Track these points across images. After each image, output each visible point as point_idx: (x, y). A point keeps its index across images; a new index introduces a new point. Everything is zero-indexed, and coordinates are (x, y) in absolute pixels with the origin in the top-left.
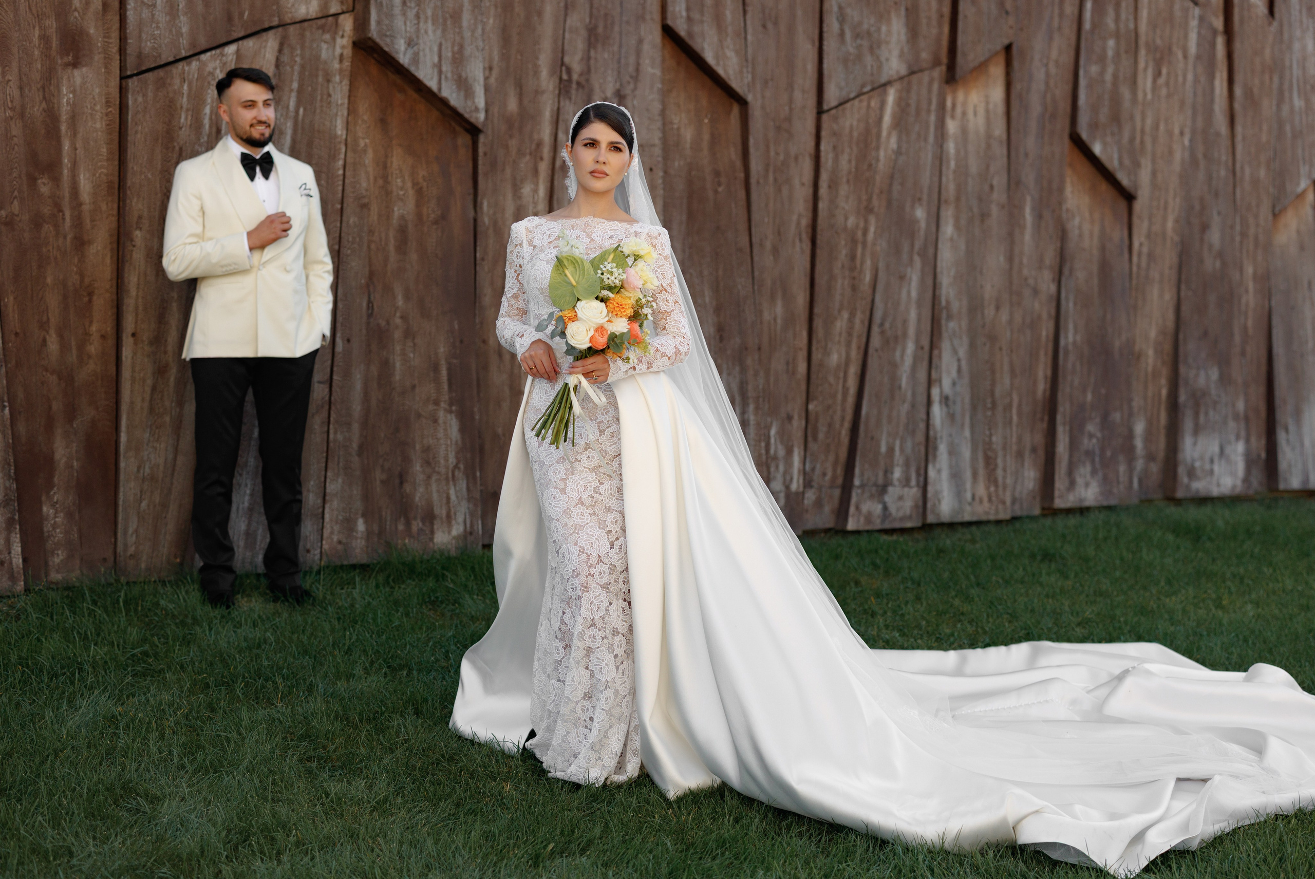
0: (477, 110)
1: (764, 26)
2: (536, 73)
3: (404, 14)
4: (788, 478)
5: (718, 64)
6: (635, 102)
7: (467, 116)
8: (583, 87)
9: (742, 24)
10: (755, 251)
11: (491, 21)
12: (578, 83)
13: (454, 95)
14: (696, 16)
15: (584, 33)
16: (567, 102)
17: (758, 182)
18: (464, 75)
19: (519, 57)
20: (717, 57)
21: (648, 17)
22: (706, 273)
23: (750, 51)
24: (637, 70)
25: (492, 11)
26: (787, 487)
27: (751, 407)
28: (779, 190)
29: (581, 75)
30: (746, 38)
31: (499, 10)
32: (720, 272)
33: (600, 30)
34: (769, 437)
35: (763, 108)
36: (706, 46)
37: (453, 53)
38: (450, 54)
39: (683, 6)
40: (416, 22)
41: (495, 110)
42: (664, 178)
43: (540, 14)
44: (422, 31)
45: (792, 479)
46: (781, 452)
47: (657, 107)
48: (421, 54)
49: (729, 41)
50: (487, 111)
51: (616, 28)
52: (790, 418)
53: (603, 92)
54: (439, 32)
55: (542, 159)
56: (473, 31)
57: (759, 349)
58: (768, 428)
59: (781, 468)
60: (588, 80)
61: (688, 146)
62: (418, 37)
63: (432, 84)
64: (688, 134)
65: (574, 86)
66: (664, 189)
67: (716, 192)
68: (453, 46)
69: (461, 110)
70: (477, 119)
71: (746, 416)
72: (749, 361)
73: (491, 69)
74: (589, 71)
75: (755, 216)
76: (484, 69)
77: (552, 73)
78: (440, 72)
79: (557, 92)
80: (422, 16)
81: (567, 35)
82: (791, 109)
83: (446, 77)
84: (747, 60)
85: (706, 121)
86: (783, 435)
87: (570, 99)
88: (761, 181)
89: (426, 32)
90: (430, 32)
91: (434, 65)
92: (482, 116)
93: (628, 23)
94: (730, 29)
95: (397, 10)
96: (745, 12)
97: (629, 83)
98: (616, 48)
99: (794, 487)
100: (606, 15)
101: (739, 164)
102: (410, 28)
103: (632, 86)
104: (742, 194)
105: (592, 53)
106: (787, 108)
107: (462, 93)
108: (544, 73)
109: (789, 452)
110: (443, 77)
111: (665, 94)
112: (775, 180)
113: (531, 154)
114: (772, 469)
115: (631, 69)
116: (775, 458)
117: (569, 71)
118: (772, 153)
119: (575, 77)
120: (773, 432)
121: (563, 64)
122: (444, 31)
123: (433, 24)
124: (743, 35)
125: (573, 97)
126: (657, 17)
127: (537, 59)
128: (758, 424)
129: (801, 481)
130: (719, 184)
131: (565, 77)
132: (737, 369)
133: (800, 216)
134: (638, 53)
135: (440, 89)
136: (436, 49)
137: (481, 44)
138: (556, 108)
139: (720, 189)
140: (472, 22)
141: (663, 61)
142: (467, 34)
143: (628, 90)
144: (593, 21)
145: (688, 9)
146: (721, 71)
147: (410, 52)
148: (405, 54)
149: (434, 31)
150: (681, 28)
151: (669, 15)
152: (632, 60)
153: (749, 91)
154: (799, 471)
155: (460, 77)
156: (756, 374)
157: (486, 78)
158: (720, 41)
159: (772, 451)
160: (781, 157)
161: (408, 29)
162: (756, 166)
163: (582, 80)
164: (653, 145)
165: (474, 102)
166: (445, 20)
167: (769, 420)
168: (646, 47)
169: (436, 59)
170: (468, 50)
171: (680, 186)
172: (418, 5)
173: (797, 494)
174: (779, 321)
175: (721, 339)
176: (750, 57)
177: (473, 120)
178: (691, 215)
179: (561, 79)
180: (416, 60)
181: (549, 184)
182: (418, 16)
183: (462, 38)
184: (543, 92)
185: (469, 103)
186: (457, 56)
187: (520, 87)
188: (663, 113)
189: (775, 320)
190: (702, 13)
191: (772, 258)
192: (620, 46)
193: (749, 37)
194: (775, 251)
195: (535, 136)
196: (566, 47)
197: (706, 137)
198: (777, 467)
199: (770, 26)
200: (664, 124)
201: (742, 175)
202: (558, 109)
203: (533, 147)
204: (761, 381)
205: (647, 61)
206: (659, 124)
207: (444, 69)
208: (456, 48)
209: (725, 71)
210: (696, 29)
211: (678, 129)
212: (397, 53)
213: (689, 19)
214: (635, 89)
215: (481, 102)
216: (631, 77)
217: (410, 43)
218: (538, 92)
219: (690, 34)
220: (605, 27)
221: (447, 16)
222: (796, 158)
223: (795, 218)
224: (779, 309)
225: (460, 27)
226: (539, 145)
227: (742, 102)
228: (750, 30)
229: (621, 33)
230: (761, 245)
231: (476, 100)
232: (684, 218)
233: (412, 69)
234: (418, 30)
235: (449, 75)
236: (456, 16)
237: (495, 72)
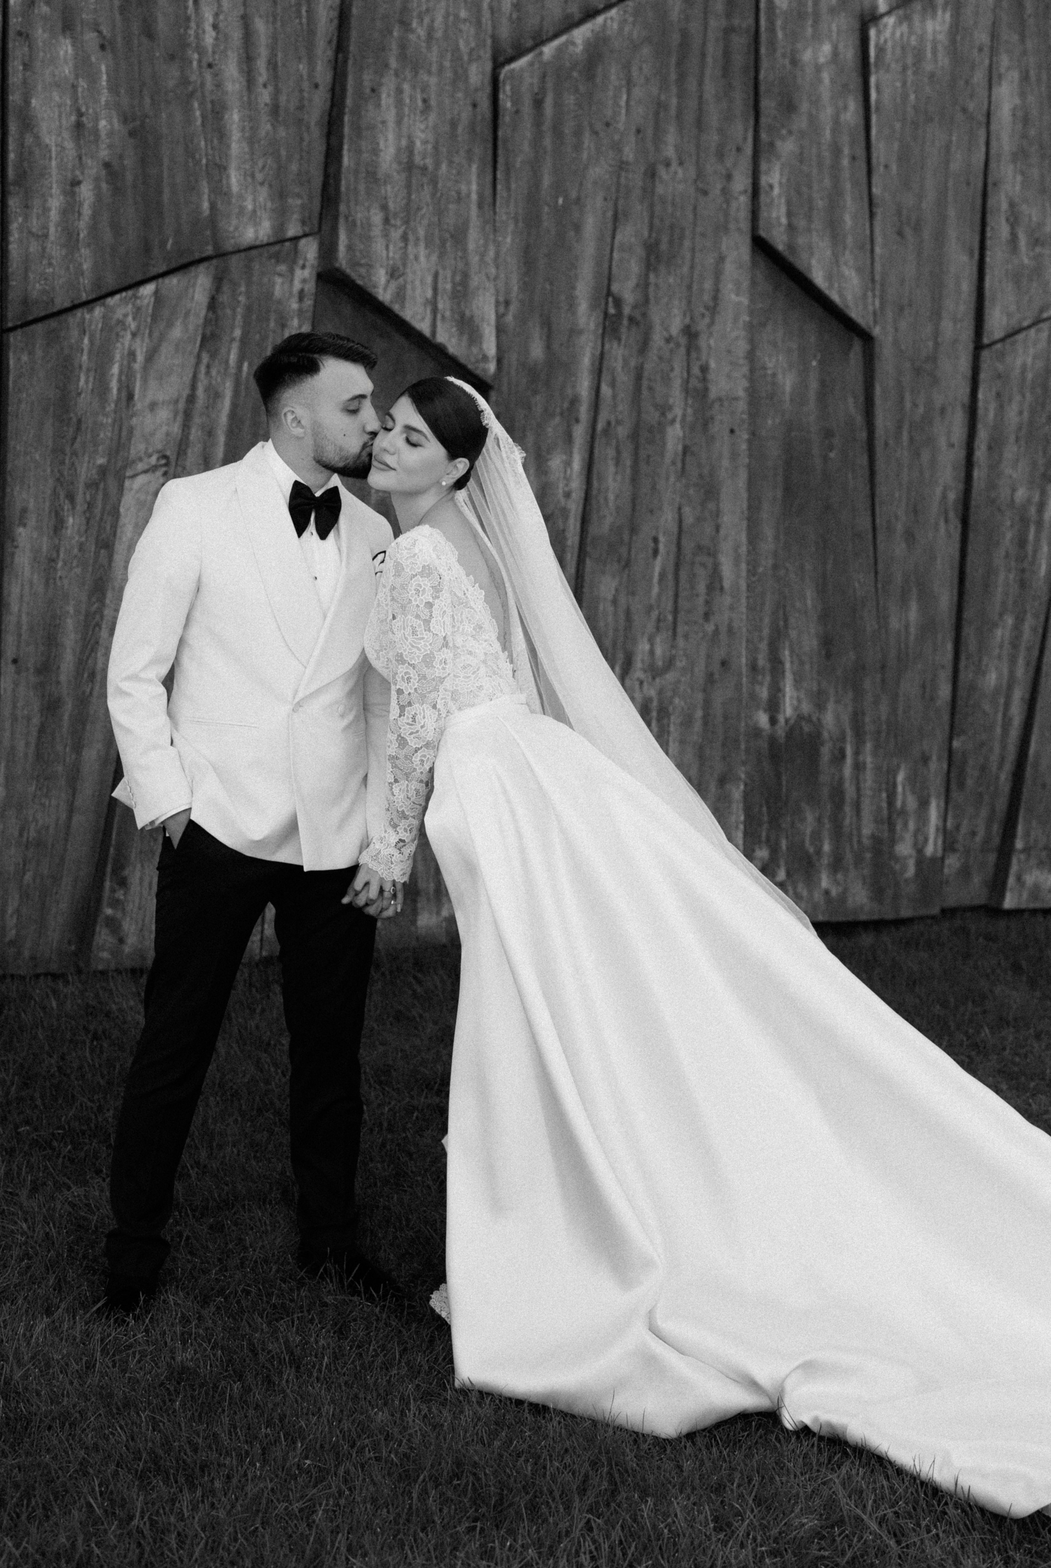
0: (485, 358)
1: (900, 233)
2: (572, 306)
3: (386, 235)
4: (921, 838)
5: (831, 286)
6: (712, 342)
7: (470, 367)
8: (637, 324)
9: (868, 232)
10: (880, 537)
11: (509, 240)
12: (631, 319)
13: (454, 341)
14: (802, 223)
15: (640, 251)
16: (615, 344)
17: (886, 444)
18: (468, 313)
19: (548, 287)
20: (829, 278)
21: (732, 226)
22: (808, 567)
23: (878, 267)
24: (715, 298)
25: (511, 227)
26: (920, 851)
27: (869, 746)
28: (916, 454)
29: (635, 307)
30: (872, 251)
31: (521, 224)
32: (829, 566)
33: (664, 246)
34: (895, 785)
35: (896, 342)
36: (814, 262)
37: (454, 285)
38: (449, 286)
39: (783, 210)
40: (402, 245)
41: (513, 358)
42: (750, 442)
43: (578, 228)
44: (411, 257)
45: (926, 840)
46: (912, 803)
47: (742, 347)
48: (409, 287)
49: (848, 256)
50: (499, 361)
51: (687, 243)
52: (925, 759)
53: (667, 329)
54: (434, 258)
55: (577, 421)
56: (482, 255)
57: (883, 667)
58: (892, 773)
59: (912, 825)
60: (644, 315)
61: (787, 398)
62: (404, 265)
63: (424, 327)
64: (788, 382)
65: (625, 322)
66: (750, 456)
67: (825, 458)
68: (454, 274)
69: (463, 360)
70: (484, 370)
71: (861, 758)
72: (867, 684)
73: (507, 303)
74: (647, 301)
75: (882, 490)
76: (497, 303)
77: (593, 307)
78: (435, 311)
79: (600, 331)
80: (411, 237)
81: (616, 255)
82: (937, 344)
83: (443, 316)
84: (873, 280)
85: (814, 363)
86: (916, 782)
87: (619, 340)
88: (891, 442)
89: (416, 258)
90: (422, 259)
91: (427, 302)
92: (492, 367)
93: (703, 235)
94: (850, 240)
95: (377, 231)
96: (872, 215)
97: (703, 315)
98: (685, 269)
99: (929, 850)
100: (672, 227)
101: (859, 420)
102: (394, 253)
103: (707, 320)
104: (864, 460)
105: (652, 277)
106: (930, 344)
107: (465, 338)
108: (583, 307)
109: (924, 804)
110: (439, 316)
111: (753, 330)
112: (911, 440)
113: (562, 414)
114: (898, 827)
115: (706, 297)
116: (903, 812)
117: (618, 303)
118: (908, 405)
119: (627, 311)
120: (900, 777)
121: (609, 293)
122: (442, 256)
123: (426, 247)
124: (868, 247)
125: (624, 337)
126: (745, 226)
127: (574, 288)
128: (878, 769)
129: (940, 842)
130: (831, 448)
131: (612, 311)
132: (850, 695)
133: (945, 489)
134: (718, 275)
135: (434, 333)
136: (429, 280)
137: (493, 271)
138: (598, 353)
139: (832, 455)
140: (482, 242)
141: (754, 283)
142: (475, 259)
143: (702, 325)
144: (654, 235)
145: (789, 214)
146: (835, 297)
147: (393, 285)
148: (385, 289)
149: (428, 257)
150: (779, 240)
151: (762, 223)
152: (708, 285)
153: (875, 322)
154: (937, 830)
155: (462, 315)
156: (876, 702)
157: (499, 317)
158: (836, 256)
159: (899, 804)
160: (921, 410)
161: (391, 254)
162: (883, 421)
163: (637, 315)
164: (736, 399)
165: (481, 349)
166: (443, 243)
167: (895, 761)
168: (729, 267)
169: (429, 294)
170: (475, 280)
171: (774, 450)
172: (407, 222)
173: (933, 860)
174: (912, 630)
175: (828, 656)
176: (878, 277)
177: (478, 372)
178: (788, 490)
179: (606, 314)
180: (400, 295)
181: (587, 456)
182: (405, 238)
183: (467, 264)
184: (581, 332)
185: (475, 350)
186: (459, 288)
187: (547, 324)
188: (751, 356)
189: (907, 627)
190: (809, 218)
191: (904, 545)
192: (692, 267)
193: (878, 250)
194: (910, 537)
195: (569, 391)
196: (615, 270)
197: (814, 385)
198: (906, 824)
199: (908, 231)
200: (752, 371)
201: (864, 435)
202: (602, 354)
203: (566, 405)
204: (884, 709)
205: (730, 286)
206: (745, 370)
207: (440, 306)
208: (458, 278)
209: (841, 295)
210: (801, 241)
211: (774, 375)
212: (375, 287)
213: (791, 227)
214: (712, 323)
215: (490, 347)
216: (707, 308)
217: (394, 273)
218: (574, 332)
219: (791, 247)
220: (671, 242)
221: (447, 235)
222: (943, 410)
223: (939, 491)
224: (913, 613)
225: (465, 250)
226: (574, 401)
227: (866, 338)
228: (879, 240)
229: (693, 250)
230: (890, 529)
231: (485, 346)
232: (779, 494)
233: (396, 308)
234: (404, 258)
235: (448, 314)
236: (459, 236)
237: (513, 308)
